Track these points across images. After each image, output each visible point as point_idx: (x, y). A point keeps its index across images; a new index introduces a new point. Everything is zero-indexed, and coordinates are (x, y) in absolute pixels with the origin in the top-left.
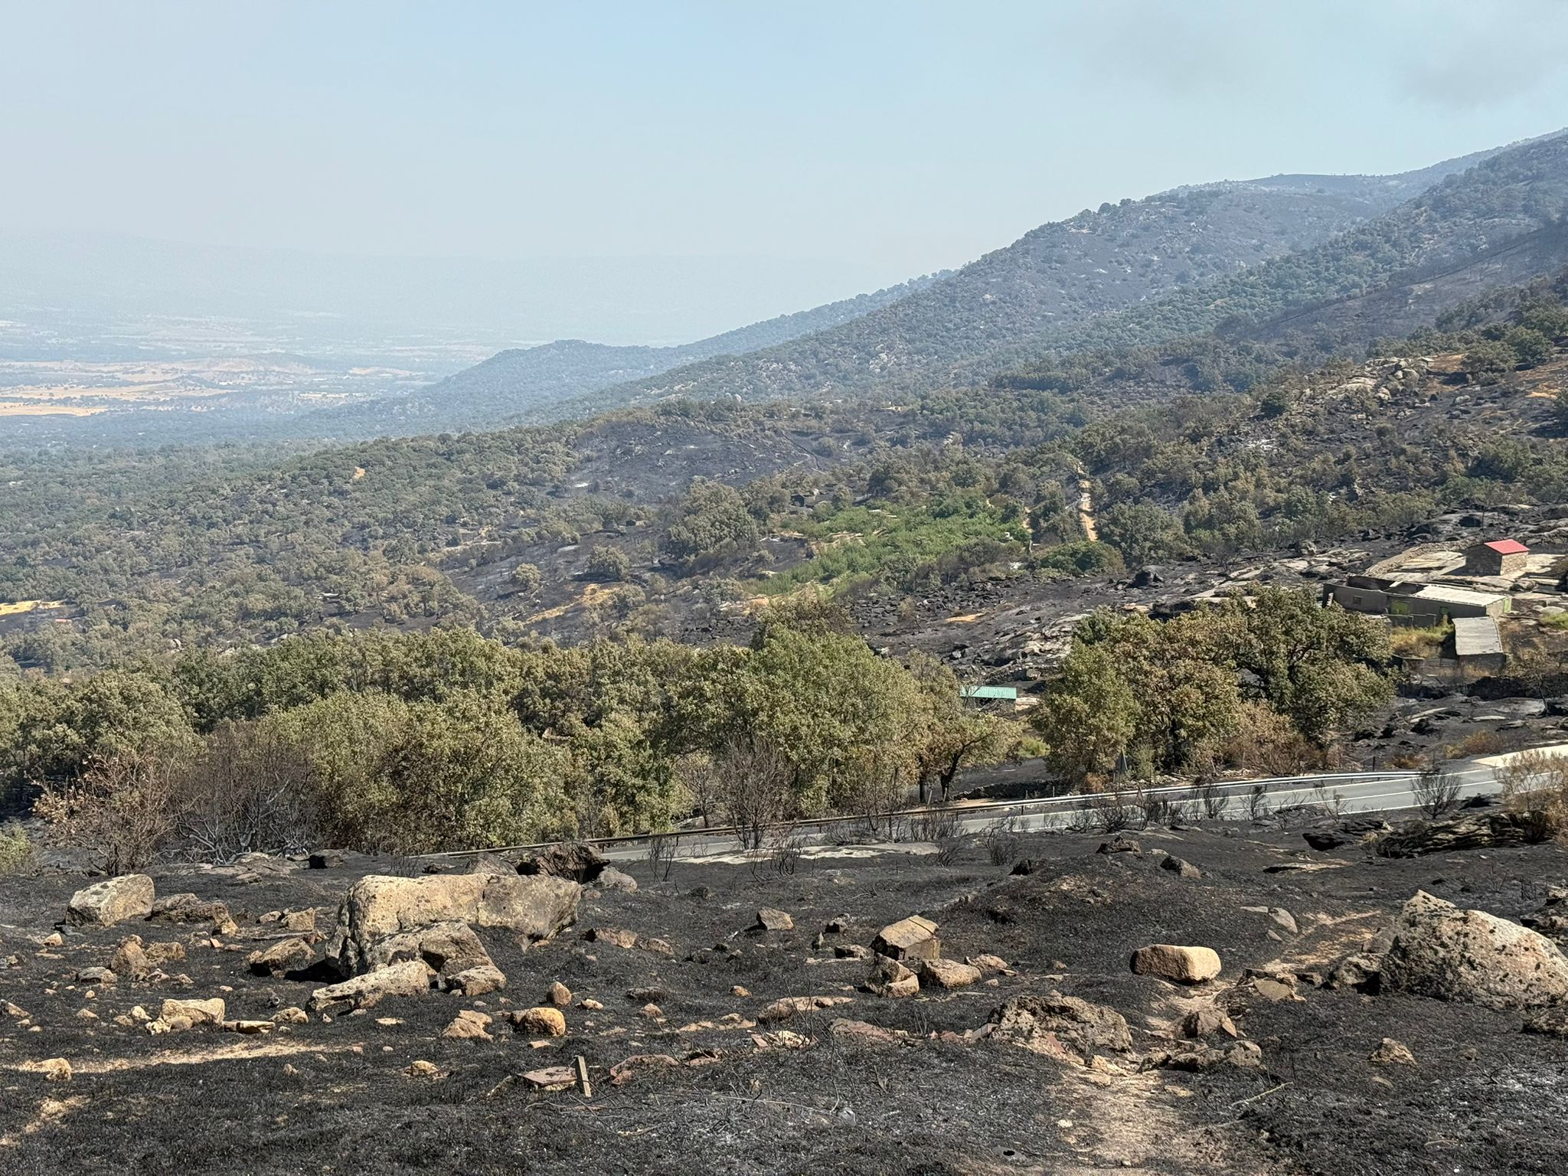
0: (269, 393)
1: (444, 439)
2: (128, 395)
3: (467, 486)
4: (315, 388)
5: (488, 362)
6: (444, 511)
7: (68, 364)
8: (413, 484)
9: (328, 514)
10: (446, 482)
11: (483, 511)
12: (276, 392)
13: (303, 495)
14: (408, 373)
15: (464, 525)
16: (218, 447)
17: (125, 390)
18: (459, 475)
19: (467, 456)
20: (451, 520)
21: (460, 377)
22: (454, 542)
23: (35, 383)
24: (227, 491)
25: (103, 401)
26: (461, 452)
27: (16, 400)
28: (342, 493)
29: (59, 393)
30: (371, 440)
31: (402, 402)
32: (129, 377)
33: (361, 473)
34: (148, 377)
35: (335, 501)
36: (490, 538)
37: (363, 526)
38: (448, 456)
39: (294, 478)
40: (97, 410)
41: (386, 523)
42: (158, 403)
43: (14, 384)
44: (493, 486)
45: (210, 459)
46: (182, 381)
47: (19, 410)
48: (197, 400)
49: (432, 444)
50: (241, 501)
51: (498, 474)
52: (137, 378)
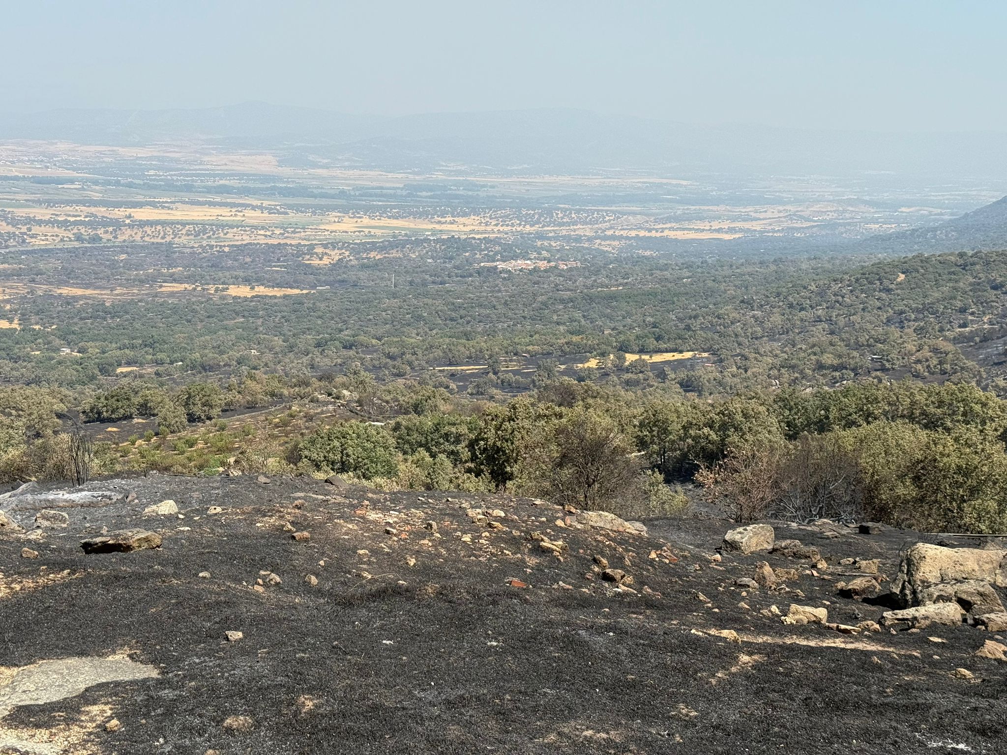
0: (844, 225)
1: (962, 255)
2: (757, 226)
3: (976, 287)
4: (875, 221)
5: (998, 203)
6: (959, 304)
7: (722, 208)
8: (937, 285)
9: (878, 304)
10: (961, 284)
11: (987, 305)
12: (849, 224)
13: (862, 291)
14: (939, 211)
15: (972, 314)
16: (809, 259)
17: (754, 223)
18: (971, 280)
19: (978, 267)
20: (963, 310)
21: (976, 213)
22: (964, 325)
23: (701, 219)
24: (813, 287)
25: (741, 230)
26: (973, 264)
27: (690, 229)
28: (888, 291)
29: (716, 225)
30: (910, 255)
31: (934, 230)
32: (757, 215)
33: (902, 277)
34: (769, 215)
35: (884, 295)
36: (991, 323)
37: (902, 313)
38: (964, 267)
39: (857, 280)
40: (737, 236)
41: (918, 310)
42: (774, 231)
43: (689, 220)
44: (995, 288)
45: (804, 266)
46: (790, 217)
47: (692, 235)
48: (798, 229)
49: (953, 258)
50: (822, 294)
51: (999, 280)
52: (762, 216)
